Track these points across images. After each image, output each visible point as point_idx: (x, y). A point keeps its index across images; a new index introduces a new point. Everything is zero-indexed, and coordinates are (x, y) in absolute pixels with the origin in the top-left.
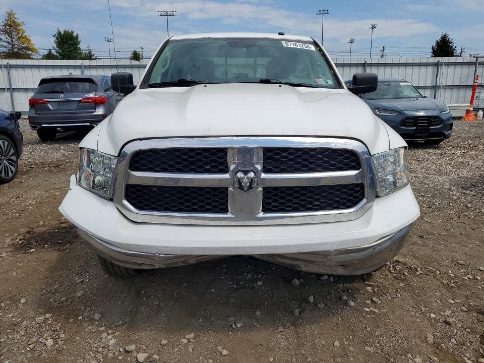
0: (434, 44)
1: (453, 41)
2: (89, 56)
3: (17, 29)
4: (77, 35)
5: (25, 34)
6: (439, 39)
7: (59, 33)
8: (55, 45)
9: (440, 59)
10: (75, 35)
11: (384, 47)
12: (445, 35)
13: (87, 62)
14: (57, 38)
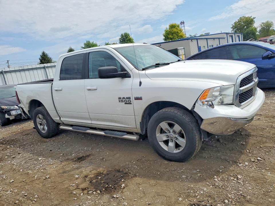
0: (39, 57)
1: (48, 55)
6: (41, 54)
9: (46, 65)
11: (8, 61)
12: (44, 52)
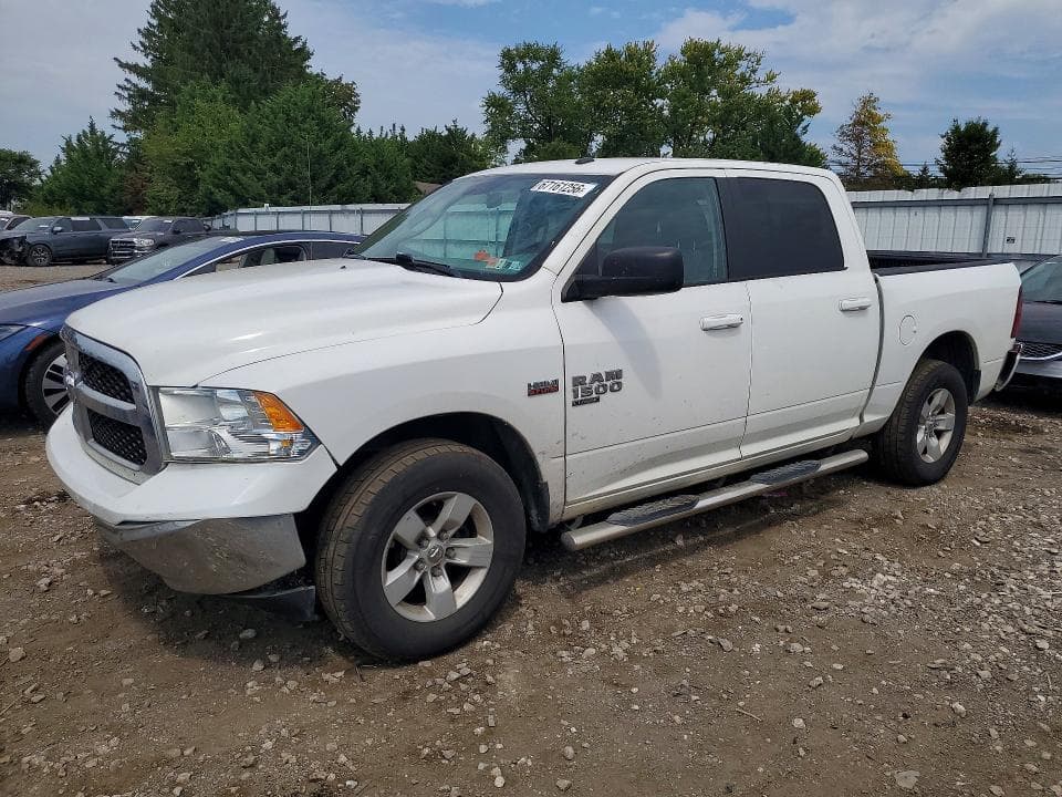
2: (1009, 176)
3: (874, 129)
4: (996, 130)
5: (888, 137)
7: (956, 129)
8: (941, 155)
10: (990, 129)
13: (1002, 191)
14: (949, 139)
